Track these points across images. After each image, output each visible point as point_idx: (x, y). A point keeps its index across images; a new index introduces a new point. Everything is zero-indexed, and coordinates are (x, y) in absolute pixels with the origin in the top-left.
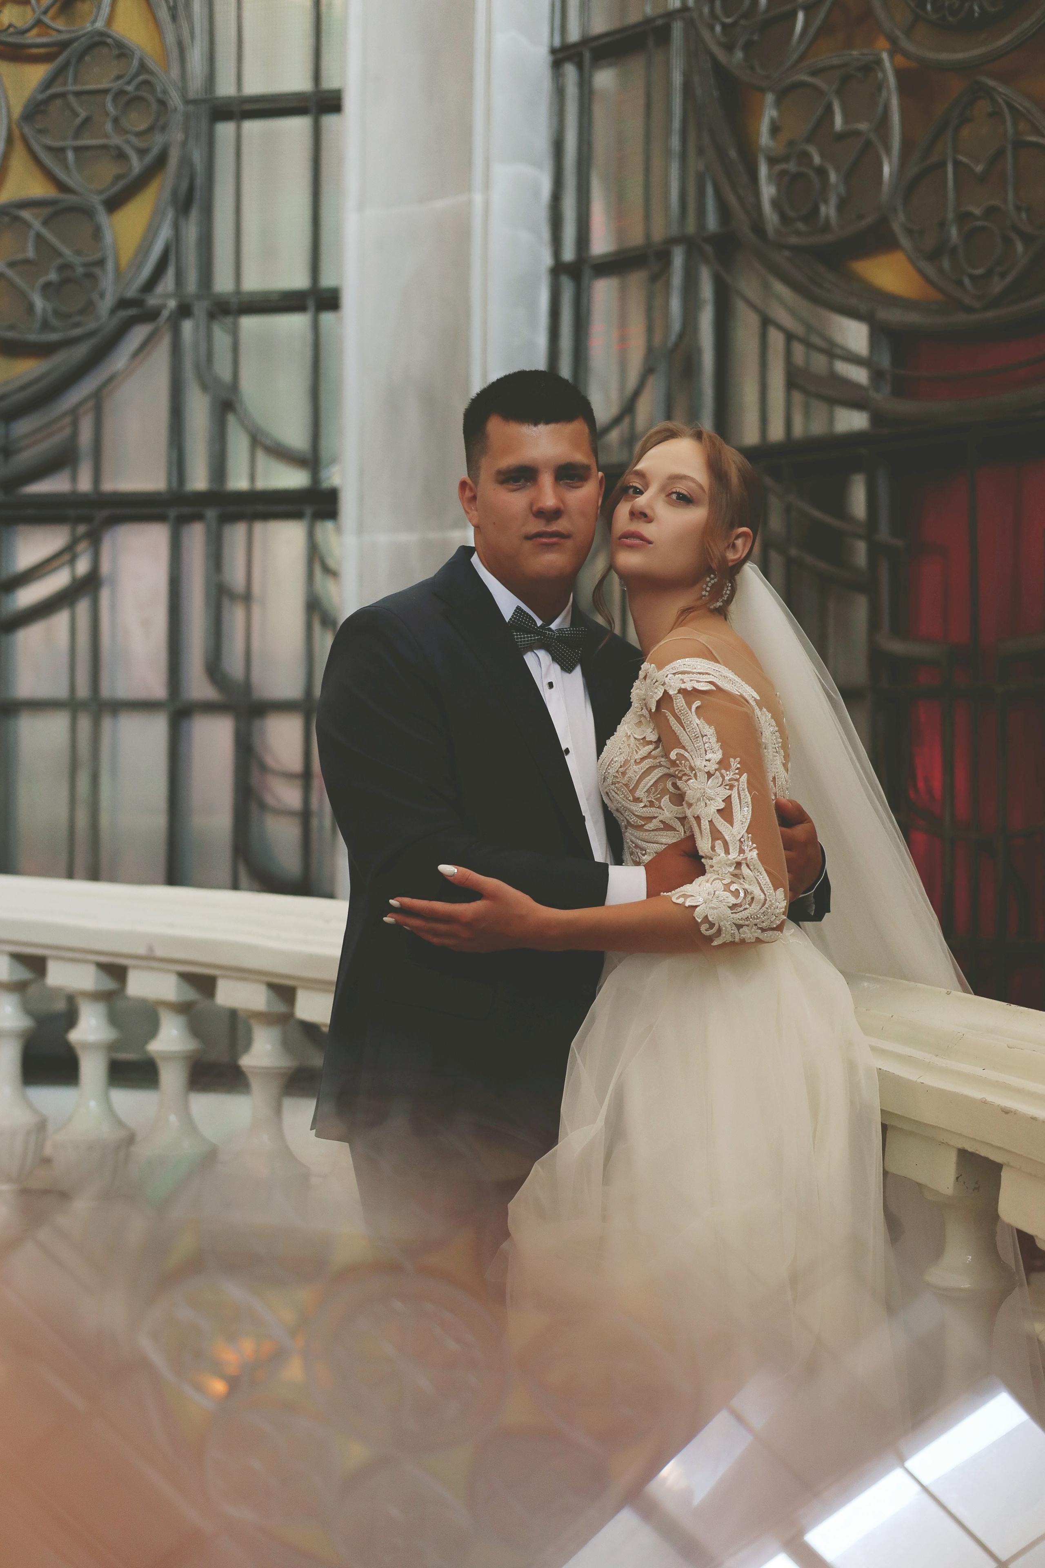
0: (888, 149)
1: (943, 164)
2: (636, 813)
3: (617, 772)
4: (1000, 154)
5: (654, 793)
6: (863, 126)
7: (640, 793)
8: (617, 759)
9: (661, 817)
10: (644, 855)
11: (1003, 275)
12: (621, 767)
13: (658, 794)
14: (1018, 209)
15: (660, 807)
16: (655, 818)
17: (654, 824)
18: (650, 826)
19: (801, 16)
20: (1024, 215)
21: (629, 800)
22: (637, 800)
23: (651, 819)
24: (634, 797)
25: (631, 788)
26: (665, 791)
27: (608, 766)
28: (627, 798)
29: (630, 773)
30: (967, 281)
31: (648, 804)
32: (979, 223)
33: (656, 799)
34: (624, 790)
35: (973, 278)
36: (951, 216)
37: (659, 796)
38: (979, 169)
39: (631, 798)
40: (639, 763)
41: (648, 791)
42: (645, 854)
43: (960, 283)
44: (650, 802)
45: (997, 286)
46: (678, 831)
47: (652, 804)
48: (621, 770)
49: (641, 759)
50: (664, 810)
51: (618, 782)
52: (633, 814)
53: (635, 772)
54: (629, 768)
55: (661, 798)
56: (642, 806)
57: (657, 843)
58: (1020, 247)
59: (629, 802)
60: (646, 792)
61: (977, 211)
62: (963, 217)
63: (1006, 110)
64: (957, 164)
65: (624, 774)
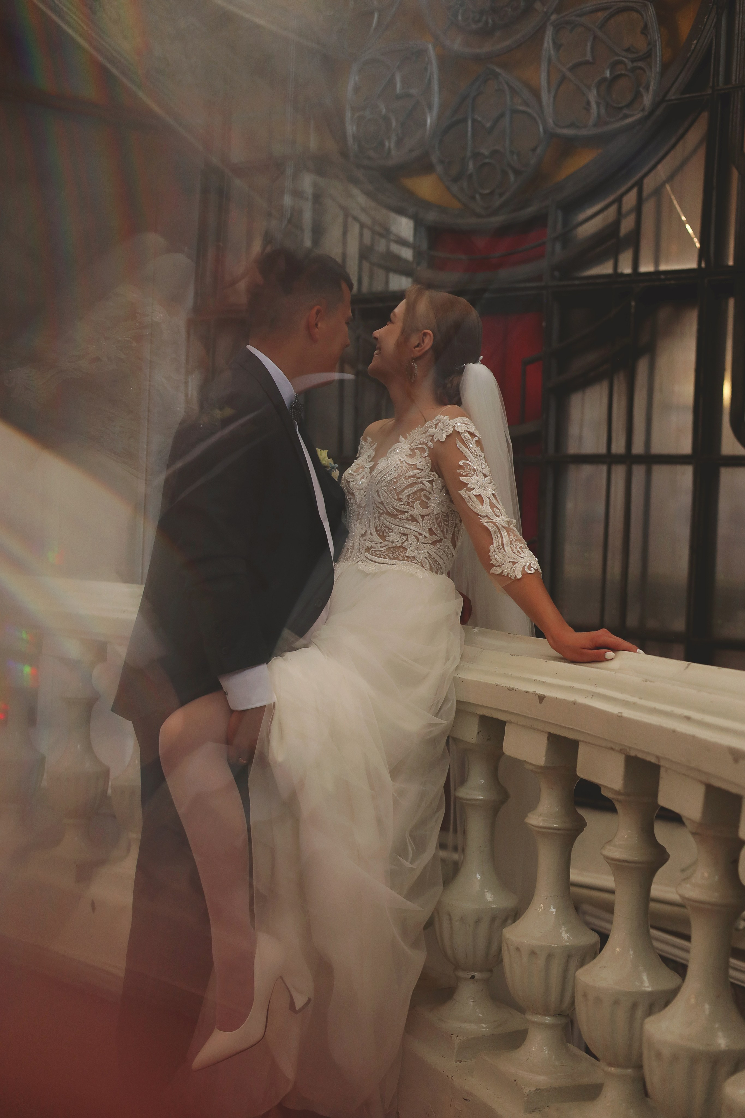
0: (430, 108)
1: (464, 120)
2: (396, 507)
3: (391, 480)
4: (502, 115)
5: (411, 498)
6: (414, 91)
7: (403, 496)
8: (392, 473)
9: (411, 513)
10: (390, 532)
11: (501, 195)
12: (395, 478)
13: (414, 499)
14: (512, 153)
15: (413, 507)
16: (408, 512)
17: (407, 515)
18: (403, 516)
19: (376, 15)
20: (515, 157)
21: (394, 499)
22: (400, 500)
23: (403, 512)
24: (398, 497)
25: (398, 491)
26: (419, 498)
27: (384, 475)
28: (393, 497)
29: (400, 483)
30: (478, 197)
31: (406, 503)
32: (487, 160)
33: (411, 502)
34: (393, 492)
35: (481, 195)
36: (469, 154)
37: (414, 500)
38: (488, 125)
39: (396, 497)
40: (407, 479)
41: (408, 496)
42: (392, 532)
43: (473, 198)
44: (408, 503)
45: (497, 202)
46: (419, 523)
47: (408, 504)
48: (395, 480)
49: (409, 476)
50: (414, 509)
51: (390, 486)
52: (393, 507)
53: (404, 483)
54: (400, 480)
55: (414, 502)
56: (402, 503)
57: (403, 527)
58: (512, 177)
59: (393, 499)
60: (407, 496)
61: (486, 152)
62: (476, 155)
63: (506, 88)
64: (474, 121)
65: (395, 482)
